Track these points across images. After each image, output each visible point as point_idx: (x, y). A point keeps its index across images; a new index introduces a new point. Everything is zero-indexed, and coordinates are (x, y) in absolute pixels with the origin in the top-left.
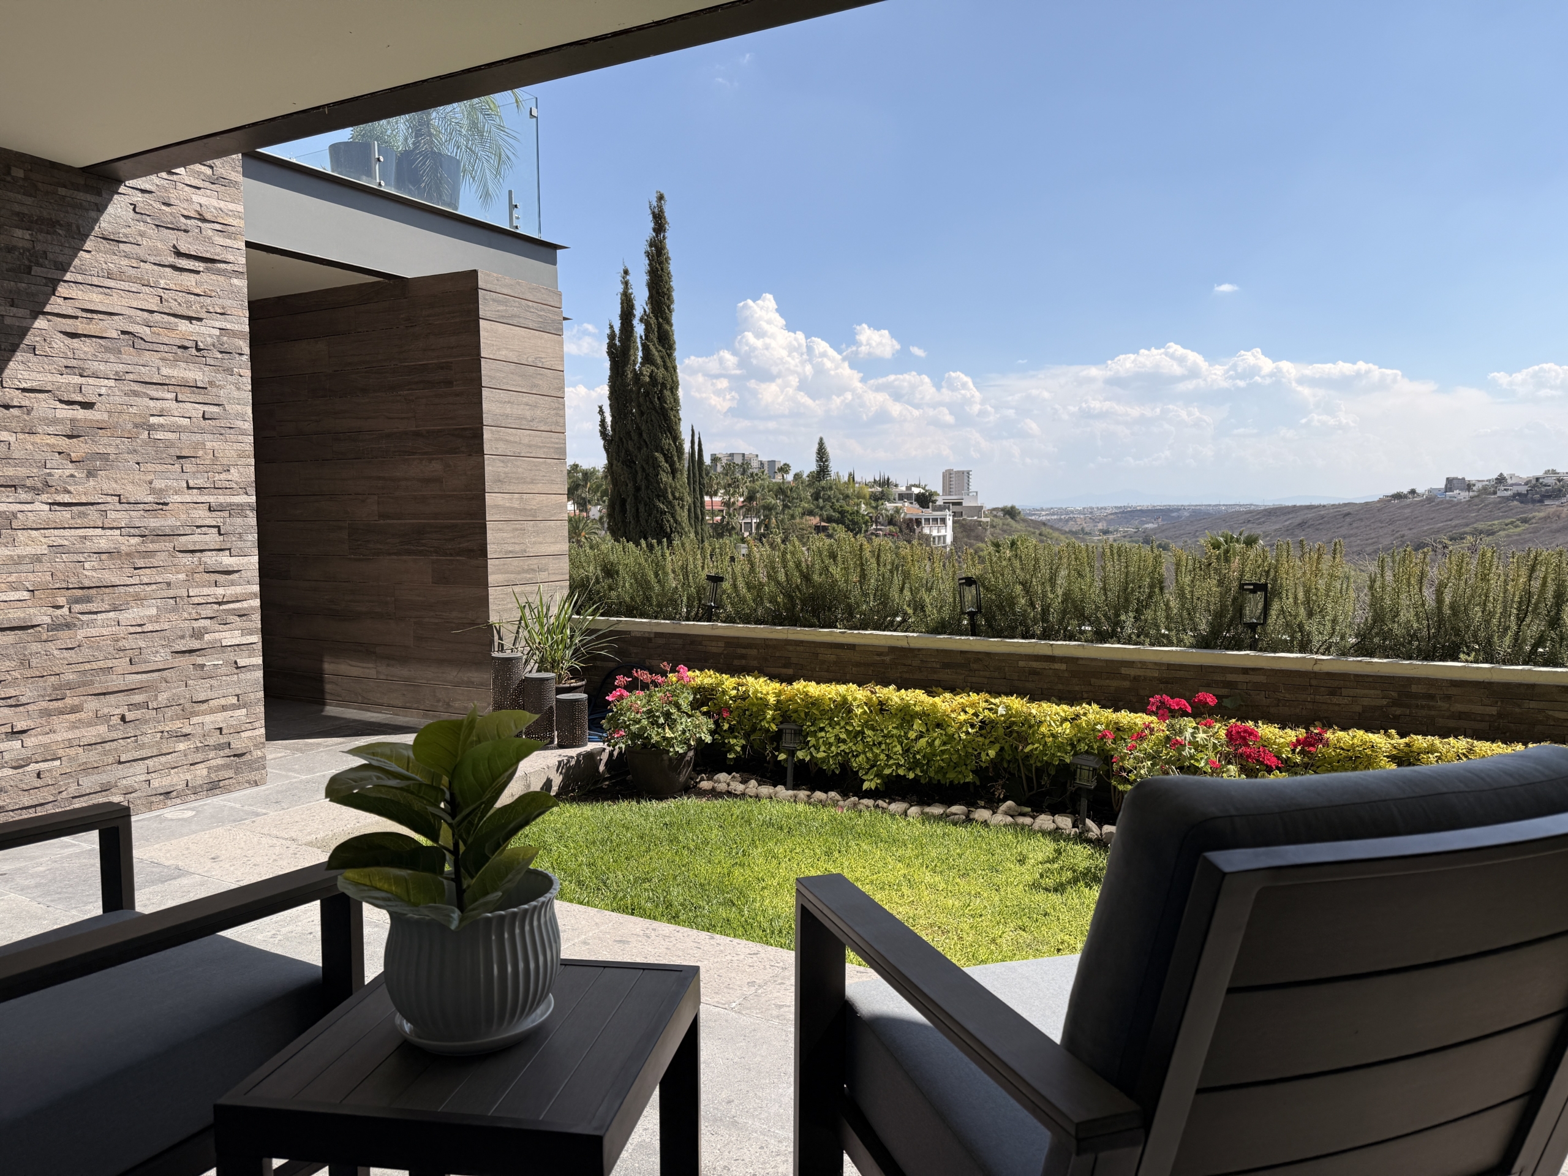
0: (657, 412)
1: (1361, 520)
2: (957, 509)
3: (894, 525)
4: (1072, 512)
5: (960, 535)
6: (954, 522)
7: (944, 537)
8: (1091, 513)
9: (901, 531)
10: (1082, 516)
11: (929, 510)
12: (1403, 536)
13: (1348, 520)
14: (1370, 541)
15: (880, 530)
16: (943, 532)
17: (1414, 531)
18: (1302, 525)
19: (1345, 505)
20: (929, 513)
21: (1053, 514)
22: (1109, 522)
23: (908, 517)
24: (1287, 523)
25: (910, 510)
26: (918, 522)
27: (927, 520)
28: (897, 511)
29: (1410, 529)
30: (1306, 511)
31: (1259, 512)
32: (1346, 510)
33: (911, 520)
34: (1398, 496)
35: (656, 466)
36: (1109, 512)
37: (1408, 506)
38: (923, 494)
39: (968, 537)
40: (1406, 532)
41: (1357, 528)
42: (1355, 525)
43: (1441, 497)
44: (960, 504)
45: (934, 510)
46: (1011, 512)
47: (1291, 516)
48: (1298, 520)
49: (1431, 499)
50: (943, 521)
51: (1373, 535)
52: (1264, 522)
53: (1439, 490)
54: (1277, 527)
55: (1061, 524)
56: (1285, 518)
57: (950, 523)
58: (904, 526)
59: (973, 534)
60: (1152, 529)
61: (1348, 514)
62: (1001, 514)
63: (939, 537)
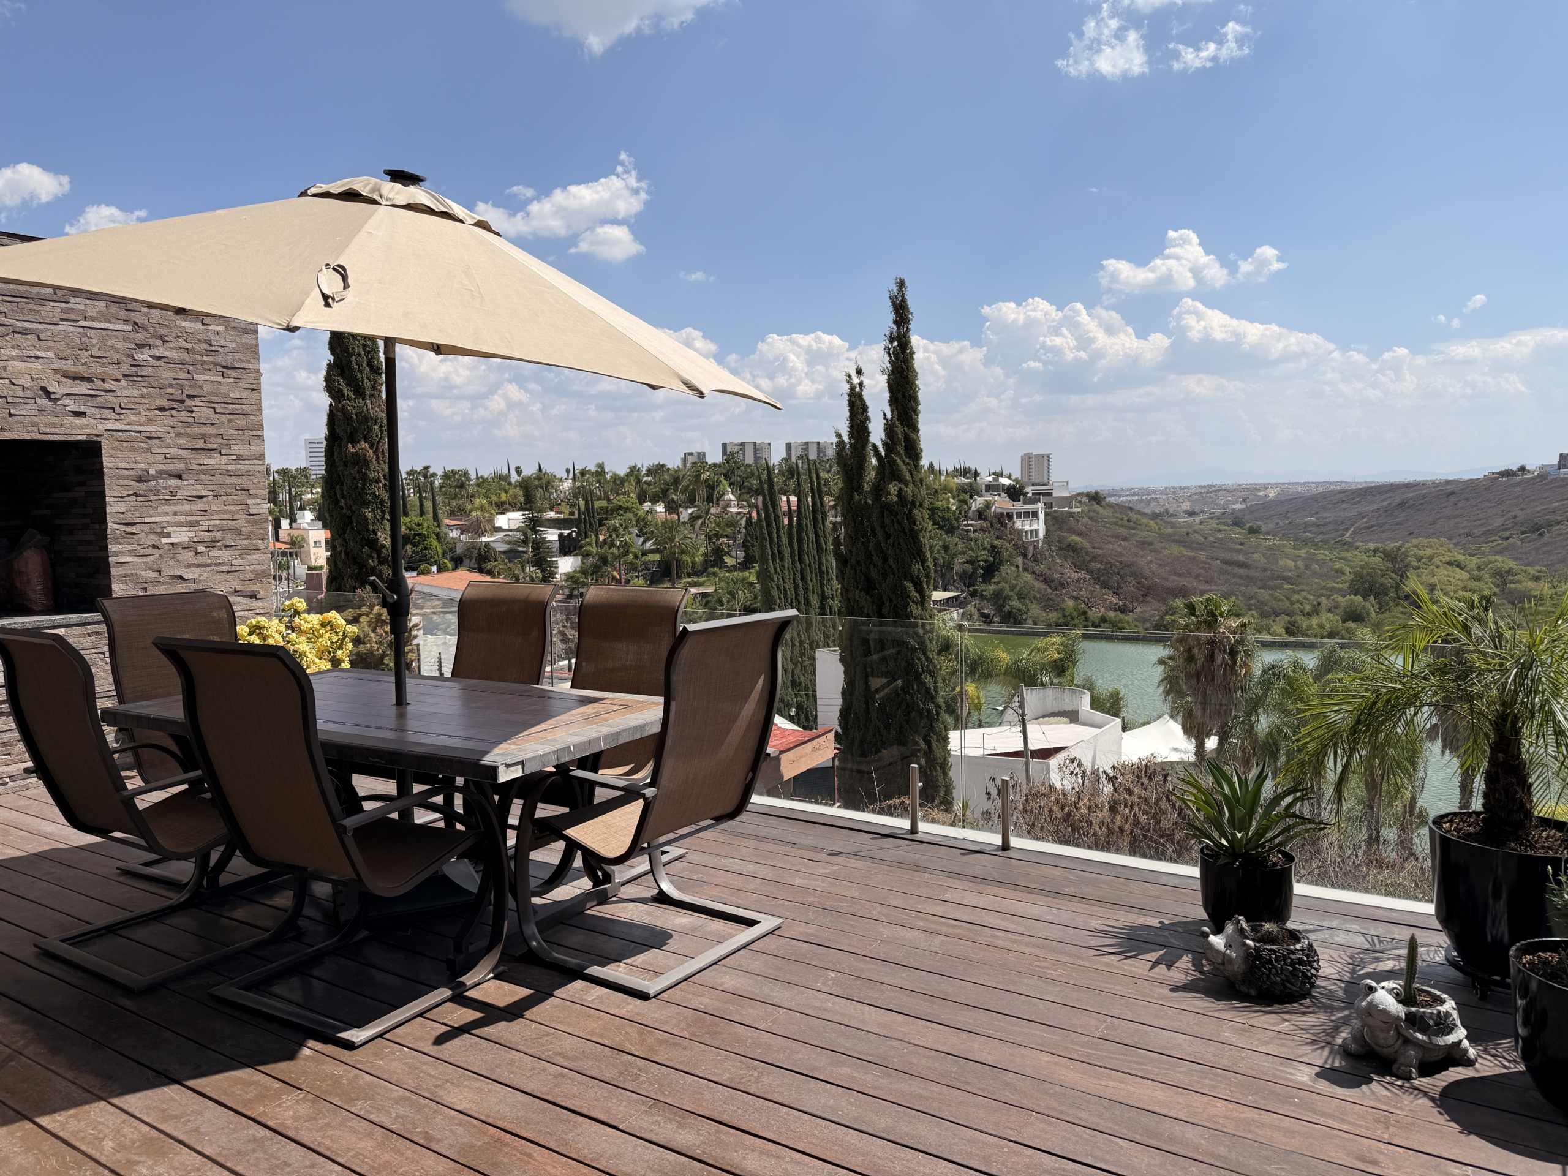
0: (905, 533)
1: (1467, 499)
2: (1048, 499)
3: (985, 520)
4: (1154, 492)
5: (1052, 528)
6: (1046, 514)
7: (1037, 531)
8: (1174, 493)
9: (992, 526)
10: (1164, 497)
11: (1020, 503)
12: (1515, 517)
13: (1452, 499)
14: (1478, 523)
15: (971, 525)
16: (1035, 527)
17: (1528, 511)
18: (1402, 505)
19: (1448, 482)
20: (1020, 506)
21: (1134, 495)
22: (1193, 502)
23: (998, 511)
24: (1385, 503)
25: (1001, 503)
26: (1010, 516)
27: (1019, 515)
28: (988, 505)
29: (1522, 509)
30: (1404, 490)
31: (1353, 492)
32: (1450, 488)
33: (1002, 514)
34: (1507, 473)
35: (905, 596)
36: (1192, 491)
37: (1519, 484)
38: (1013, 487)
39: (1060, 529)
40: (1519, 513)
41: (1462, 508)
42: (1460, 505)
43: (1554, 475)
44: (1050, 494)
45: (1025, 503)
46: (1095, 498)
47: (1388, 495)
48: (1398, 500)
49: (1543, 476)
50: (1035, 514)
51: (1481, 516)
52: (1359, 502)
53: (1552, 466)
54: (1374, 507)
55: (1143, 505)
56: (1383, 497)
57: (1042, 516)
58: (995, 521)
59: (1066, 527)
60: (1241, 510)
61: (1452, 493)
62: (1085, 500)
63: (1031, 531)
